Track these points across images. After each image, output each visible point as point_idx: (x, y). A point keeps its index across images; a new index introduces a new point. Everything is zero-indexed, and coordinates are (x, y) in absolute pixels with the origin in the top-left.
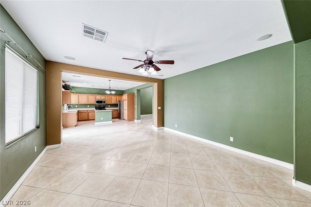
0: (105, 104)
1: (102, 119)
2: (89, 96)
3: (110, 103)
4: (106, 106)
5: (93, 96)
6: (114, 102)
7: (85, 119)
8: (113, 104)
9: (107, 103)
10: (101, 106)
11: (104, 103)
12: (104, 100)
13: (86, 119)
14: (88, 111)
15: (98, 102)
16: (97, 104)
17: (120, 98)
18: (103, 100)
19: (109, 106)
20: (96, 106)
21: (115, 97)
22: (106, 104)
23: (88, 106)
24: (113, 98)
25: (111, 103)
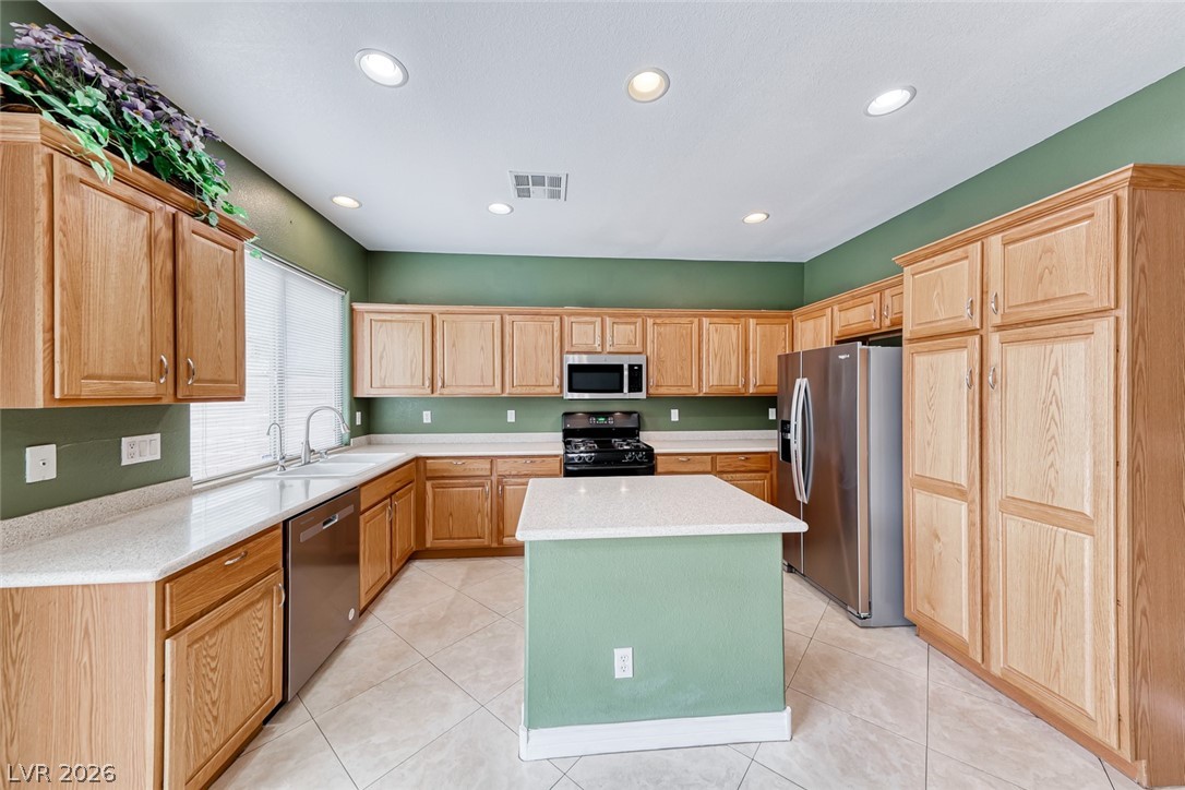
0: (642, 395)
1: (623, 663)
2: (508, 318)
3: (684, 391)
4: (647, 420)
5: (547, 326)
6: (718, 376)
7: (475, 542)
8: (715, 391)
9: (663, 391)
10: (607, 415)
11: (636, 385)
12: (635, 360)
13: (486, 542)
14: (502, 467)
15: (581, 377)
16: (576, 396)
17: (781, 331)
18: (625, 361)
19: (675, 415)
20: (567, 414)
21: (732, 332)
22: (649, 397)
23: (511, 416)
24: (715, 337)
25: (694, 390)
